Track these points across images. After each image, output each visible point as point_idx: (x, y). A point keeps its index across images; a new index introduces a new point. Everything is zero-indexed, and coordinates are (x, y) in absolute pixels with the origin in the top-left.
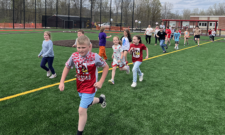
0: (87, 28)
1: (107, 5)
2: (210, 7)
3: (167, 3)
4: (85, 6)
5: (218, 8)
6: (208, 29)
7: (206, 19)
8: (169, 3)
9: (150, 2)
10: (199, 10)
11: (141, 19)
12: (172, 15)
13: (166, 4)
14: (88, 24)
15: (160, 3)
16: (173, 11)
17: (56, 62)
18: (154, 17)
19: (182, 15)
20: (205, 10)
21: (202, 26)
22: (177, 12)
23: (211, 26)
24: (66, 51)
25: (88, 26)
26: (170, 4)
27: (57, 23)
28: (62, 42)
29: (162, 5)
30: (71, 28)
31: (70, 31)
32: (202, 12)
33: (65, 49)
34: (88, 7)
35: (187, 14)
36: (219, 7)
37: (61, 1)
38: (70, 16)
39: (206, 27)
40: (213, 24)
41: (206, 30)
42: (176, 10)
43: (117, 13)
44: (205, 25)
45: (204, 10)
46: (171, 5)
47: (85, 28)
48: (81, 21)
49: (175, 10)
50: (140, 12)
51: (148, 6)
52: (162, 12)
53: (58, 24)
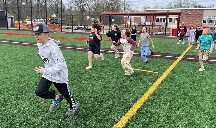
6: (166, 26)
19: (142, 11)
21: (160, 22)
23: (170, 23)
36: (178, 3)
39: (165, 23)
40: (173, 20)
41: (164, 27)
44: (164, 21)
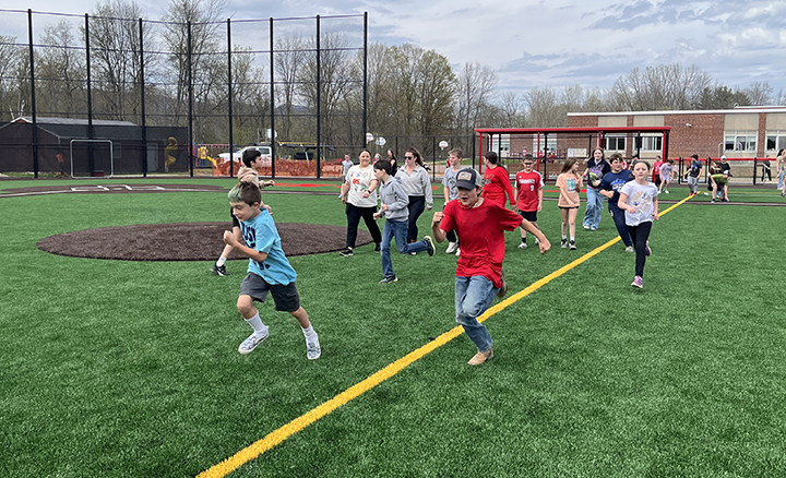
0: (170, 172)
1: (248, 73)
2: (617, 83)
3: (474, 66)
4: (152, 80)
5: (644, 83)
7: (623, 124)
8: (482, 65)
9: (411, 63)
10: (584, 92)
11: (383, 130)
12: (494, 111)
13: (469, 68)
14: (172, 153)
15: (449, 69)
16: (495, 99)
17: (109, 346)
18: (429, 120)
19: (527, 109)
20: (602, 91)
21: (610, 148)
22: (509, 99)
24: (130, 284)
25: (172, 160)
26: (486, 71)
27: (35, 155)
28: (88, 237)
29: (458, 73)
30: (101, 174)
31: (101, 184)
32: (593, 98)
33: (120, 273)
34: (166, 81)
35: (542, 106)
36: (648, 82)
37: (41, 61)
38: (94, 122)
40: (644, 142)
42: (506, 91)
43: (288, 105)
44: (621, 146)
45: (598, 92)
46: (487, 74)
47: (160, 170)
48: (144, 141)
49: (501, 92)
50: (377, 103)
51: (406, 81)
52: (457, 101)
53: (41, 159)
